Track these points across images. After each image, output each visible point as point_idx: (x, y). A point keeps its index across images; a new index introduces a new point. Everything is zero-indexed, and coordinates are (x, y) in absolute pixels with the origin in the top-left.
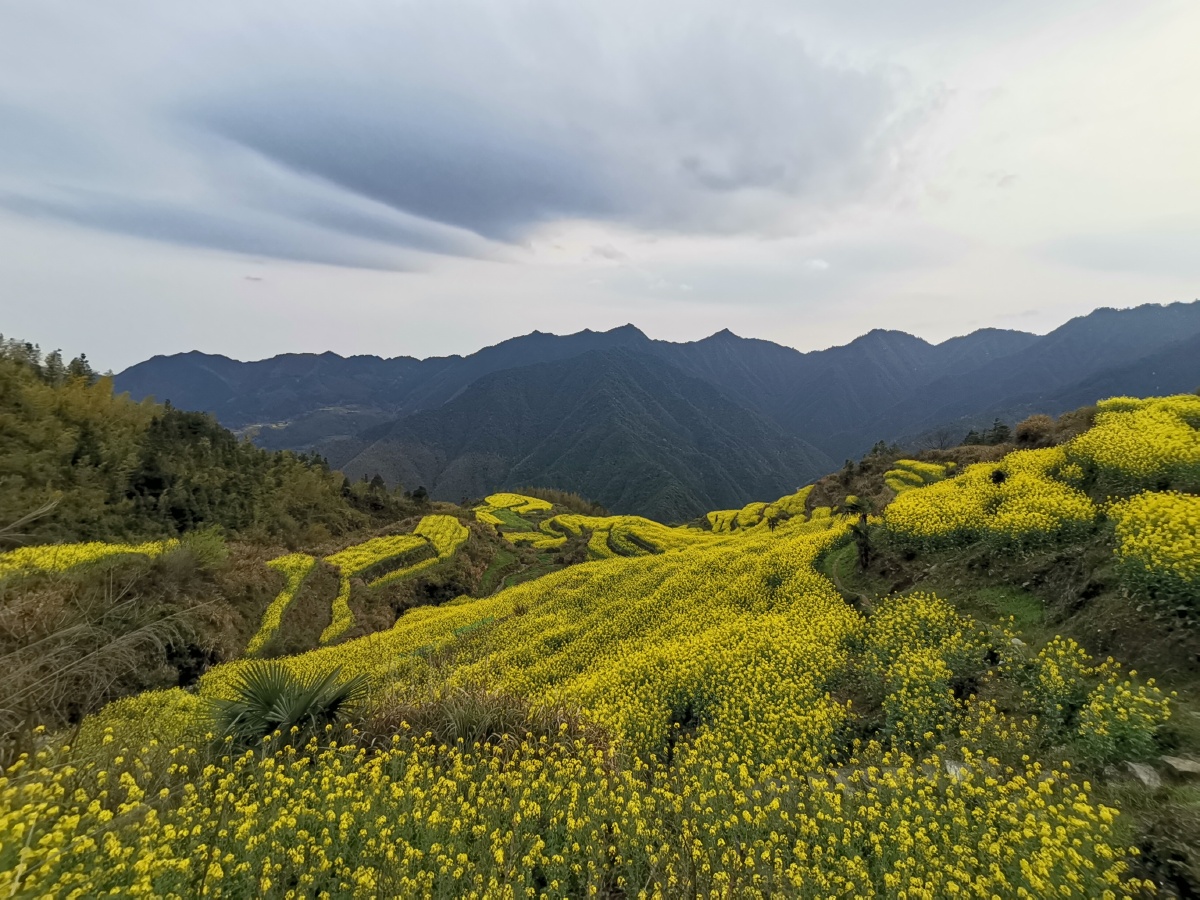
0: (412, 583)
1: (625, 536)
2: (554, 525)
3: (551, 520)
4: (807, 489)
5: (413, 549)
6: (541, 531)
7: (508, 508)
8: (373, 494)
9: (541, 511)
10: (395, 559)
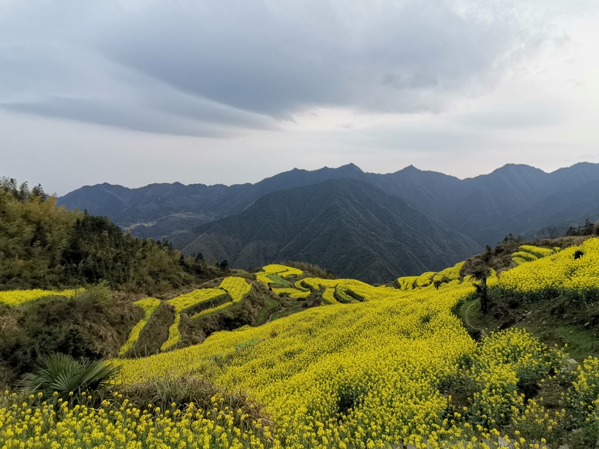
0: (216, 317)
1: (345, 291)
2: (303, 284)
3: (301, 281)
4: (462, 264)
5: (218, 297)
6: (295, 287)
7: (276, 273)
8: (197, 264)
9: (296, 276)
10: (207, 302)
